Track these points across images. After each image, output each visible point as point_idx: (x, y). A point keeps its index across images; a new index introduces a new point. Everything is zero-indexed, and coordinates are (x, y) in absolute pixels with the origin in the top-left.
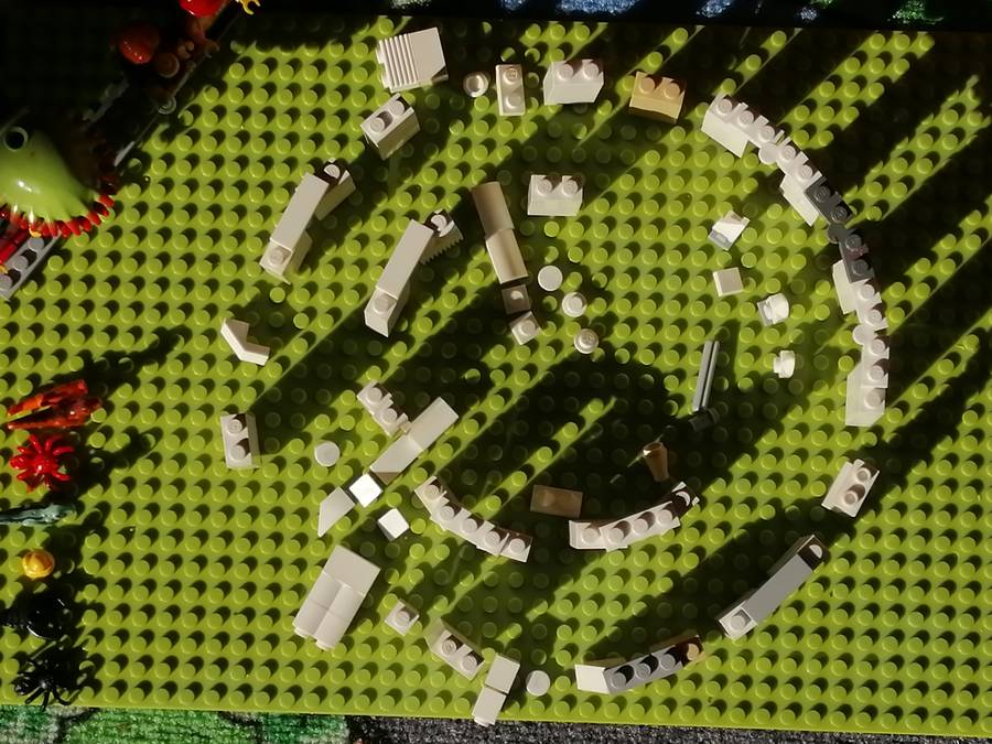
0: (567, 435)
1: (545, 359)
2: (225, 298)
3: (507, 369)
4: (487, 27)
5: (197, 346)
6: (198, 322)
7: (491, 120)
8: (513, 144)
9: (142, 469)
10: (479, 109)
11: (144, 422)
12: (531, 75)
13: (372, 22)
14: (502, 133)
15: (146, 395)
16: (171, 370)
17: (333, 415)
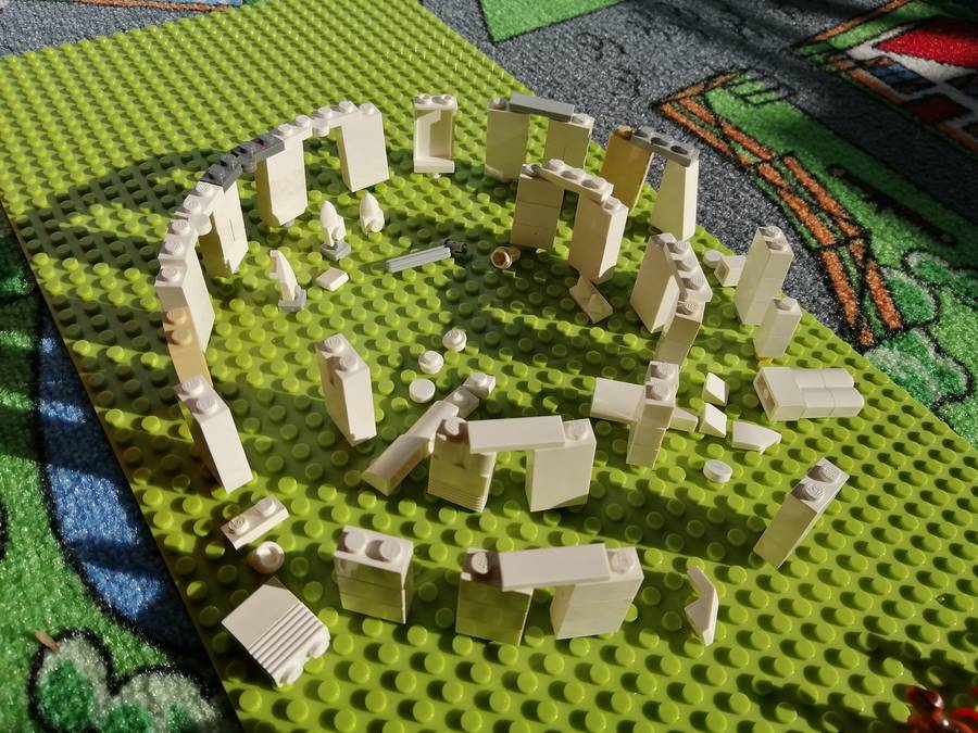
0: (538, 323)
1: (491, 364)
2: (678, 668)
3: (523, 386)
4: (193, 588)
5: (747, 661)
6: (724, 679)
7: (298, 528)
8: (312, 493)
9: (894, 630)
10: (295, 544)
11: (857, 662)
12: (226, 514)
13: (252, 723)
14: (308, 508)
15: (836, 680)
16: (790, 672)
17: (681, 492)
